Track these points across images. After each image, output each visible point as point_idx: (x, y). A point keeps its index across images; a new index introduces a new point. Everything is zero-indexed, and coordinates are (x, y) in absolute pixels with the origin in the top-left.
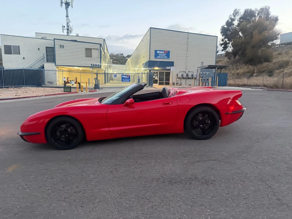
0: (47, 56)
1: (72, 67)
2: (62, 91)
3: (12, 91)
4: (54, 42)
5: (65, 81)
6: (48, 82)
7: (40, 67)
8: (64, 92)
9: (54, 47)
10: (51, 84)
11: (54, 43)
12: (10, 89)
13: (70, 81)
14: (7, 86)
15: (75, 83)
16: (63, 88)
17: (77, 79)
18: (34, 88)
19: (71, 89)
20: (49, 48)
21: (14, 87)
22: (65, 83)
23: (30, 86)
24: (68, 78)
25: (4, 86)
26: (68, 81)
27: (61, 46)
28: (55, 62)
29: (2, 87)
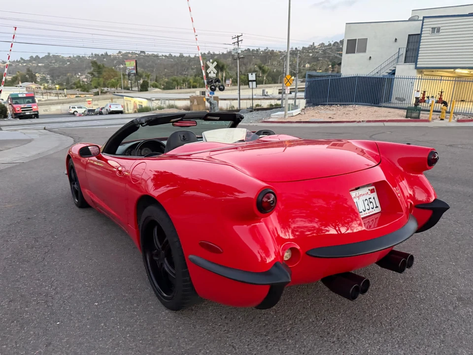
0: (407, 51)
1: (452, 70)
2: (404, 117)
3: (333, 110)
4: (423, 23)
5: (417, 98)
6: (396, 98)
7: (391, 71)
8: (406, 119)
9: (419, 33)
10: (402, 101)
11: (422, 25)
12: (334, 108)
13: (428, 97)
14: (331, 103)
15: (437, 102)
16: (406, 111)
17: (444, 94)
18: (366, 107)
19: (419, 113)
20: (414, 36)
21: (340, 105)
22: (418, 101)
23: (361, 103)
24: (424, 92)
25: (327, 103)
26: (424, 98)
27: (433, 29)
28: (417, 62)
29: (326, 103)
